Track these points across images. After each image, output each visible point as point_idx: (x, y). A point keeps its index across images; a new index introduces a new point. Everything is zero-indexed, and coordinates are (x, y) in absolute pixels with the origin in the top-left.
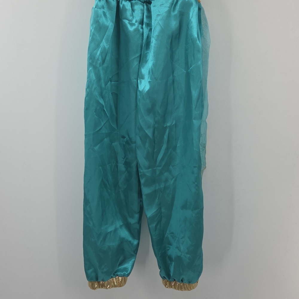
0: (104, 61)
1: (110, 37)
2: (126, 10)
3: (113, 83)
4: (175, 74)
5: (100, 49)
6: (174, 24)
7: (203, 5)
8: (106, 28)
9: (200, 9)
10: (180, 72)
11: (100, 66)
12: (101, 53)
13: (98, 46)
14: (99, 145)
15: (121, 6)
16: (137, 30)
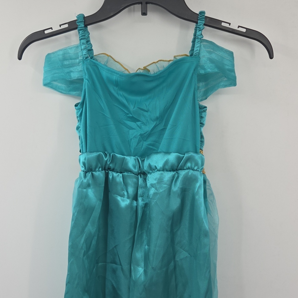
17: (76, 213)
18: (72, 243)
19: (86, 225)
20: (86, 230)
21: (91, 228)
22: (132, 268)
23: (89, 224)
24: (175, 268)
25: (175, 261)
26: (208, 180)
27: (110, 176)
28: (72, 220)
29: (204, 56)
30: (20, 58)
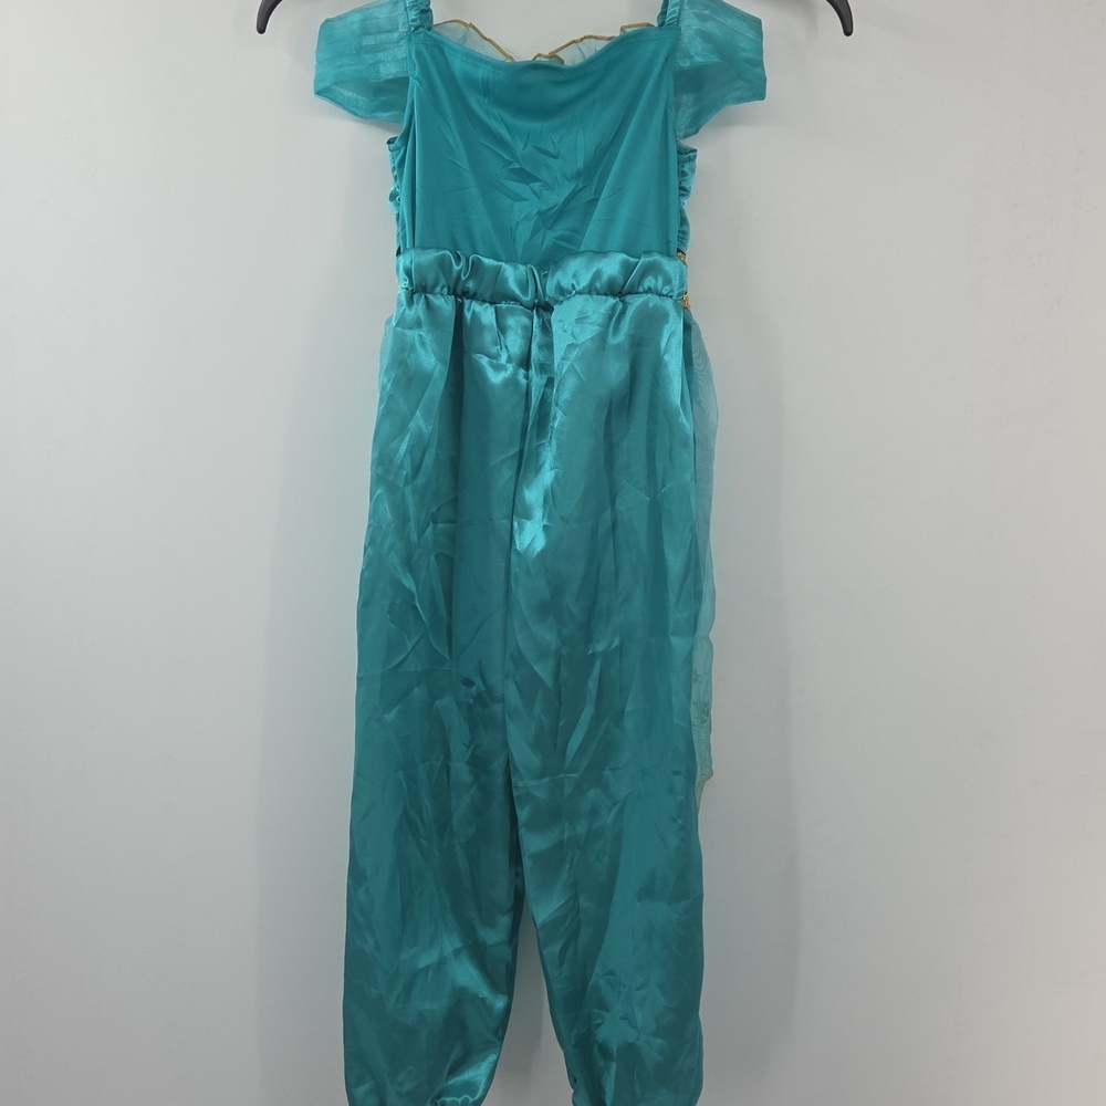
0: (416, 470)
1: (437, 405)
2: (481, 328)
3: (440, 525)
4: (620, 506)
5: (407, 438)
6: (616, 371)
7: (697, 317)
8: (425, 378)
9: (688, 327)
10: (632, 501)
11: (406, 483)
12: (411, 449)
13: (403, 428)
14: (396, 709)
15: (468, 315)
16: (511, 382)
17: (389, 386)
18: (380, 453)
19: (412, 415)
20: (412, 425)
21: (424, 423)
22: (516, 524)
23: (418, 414)
24: (614, 527)
25: (614, 511)
26: (695, 324)
27: (466, 311)
28: (381, 401)
29: (689, 26)
30: (261, 30)
